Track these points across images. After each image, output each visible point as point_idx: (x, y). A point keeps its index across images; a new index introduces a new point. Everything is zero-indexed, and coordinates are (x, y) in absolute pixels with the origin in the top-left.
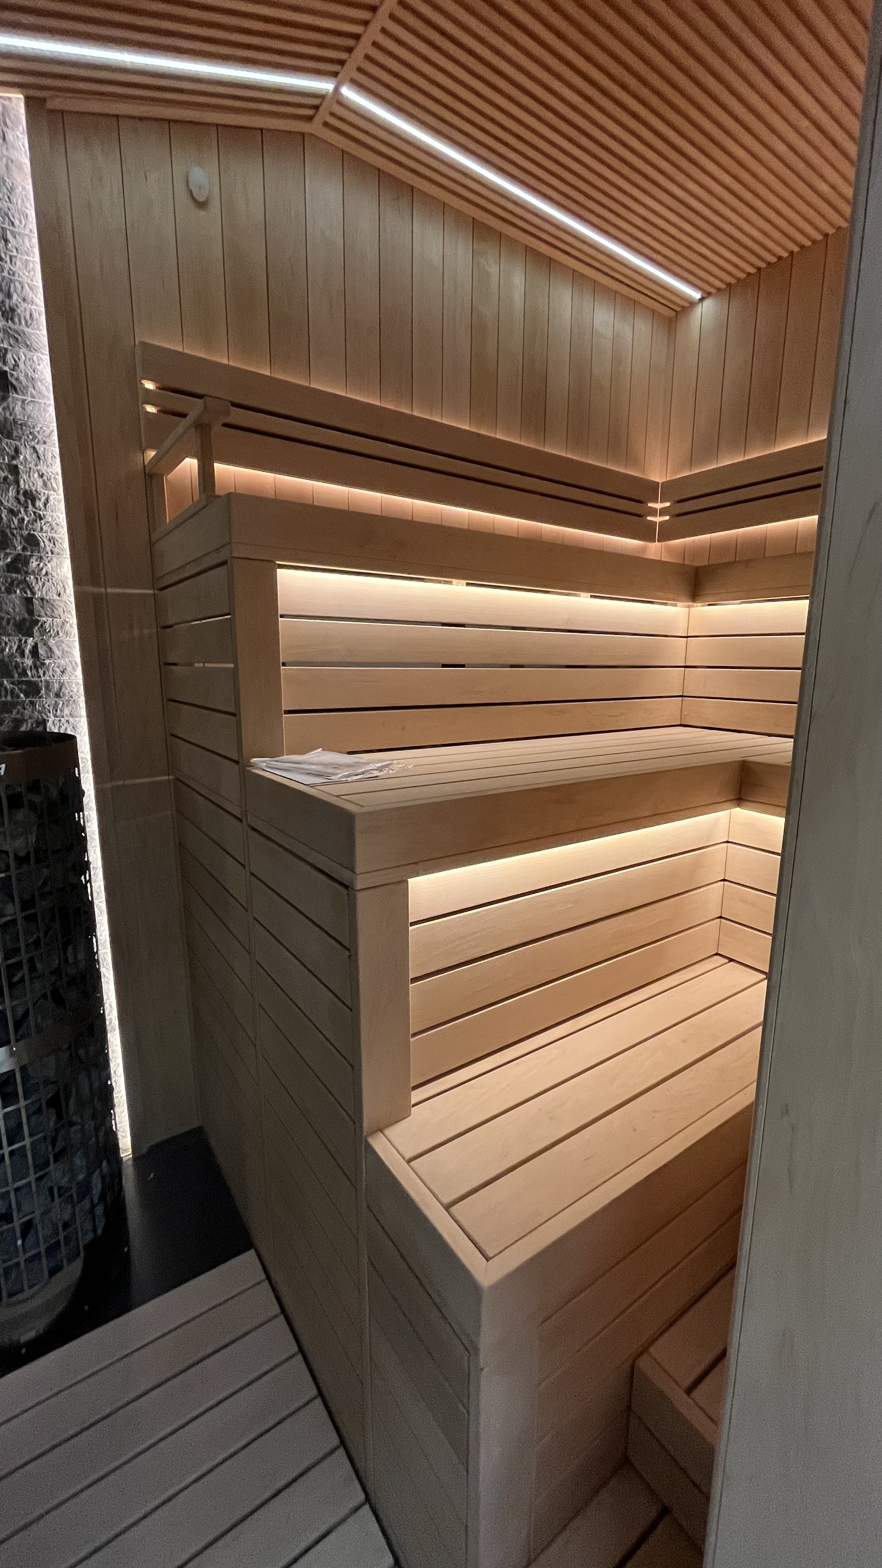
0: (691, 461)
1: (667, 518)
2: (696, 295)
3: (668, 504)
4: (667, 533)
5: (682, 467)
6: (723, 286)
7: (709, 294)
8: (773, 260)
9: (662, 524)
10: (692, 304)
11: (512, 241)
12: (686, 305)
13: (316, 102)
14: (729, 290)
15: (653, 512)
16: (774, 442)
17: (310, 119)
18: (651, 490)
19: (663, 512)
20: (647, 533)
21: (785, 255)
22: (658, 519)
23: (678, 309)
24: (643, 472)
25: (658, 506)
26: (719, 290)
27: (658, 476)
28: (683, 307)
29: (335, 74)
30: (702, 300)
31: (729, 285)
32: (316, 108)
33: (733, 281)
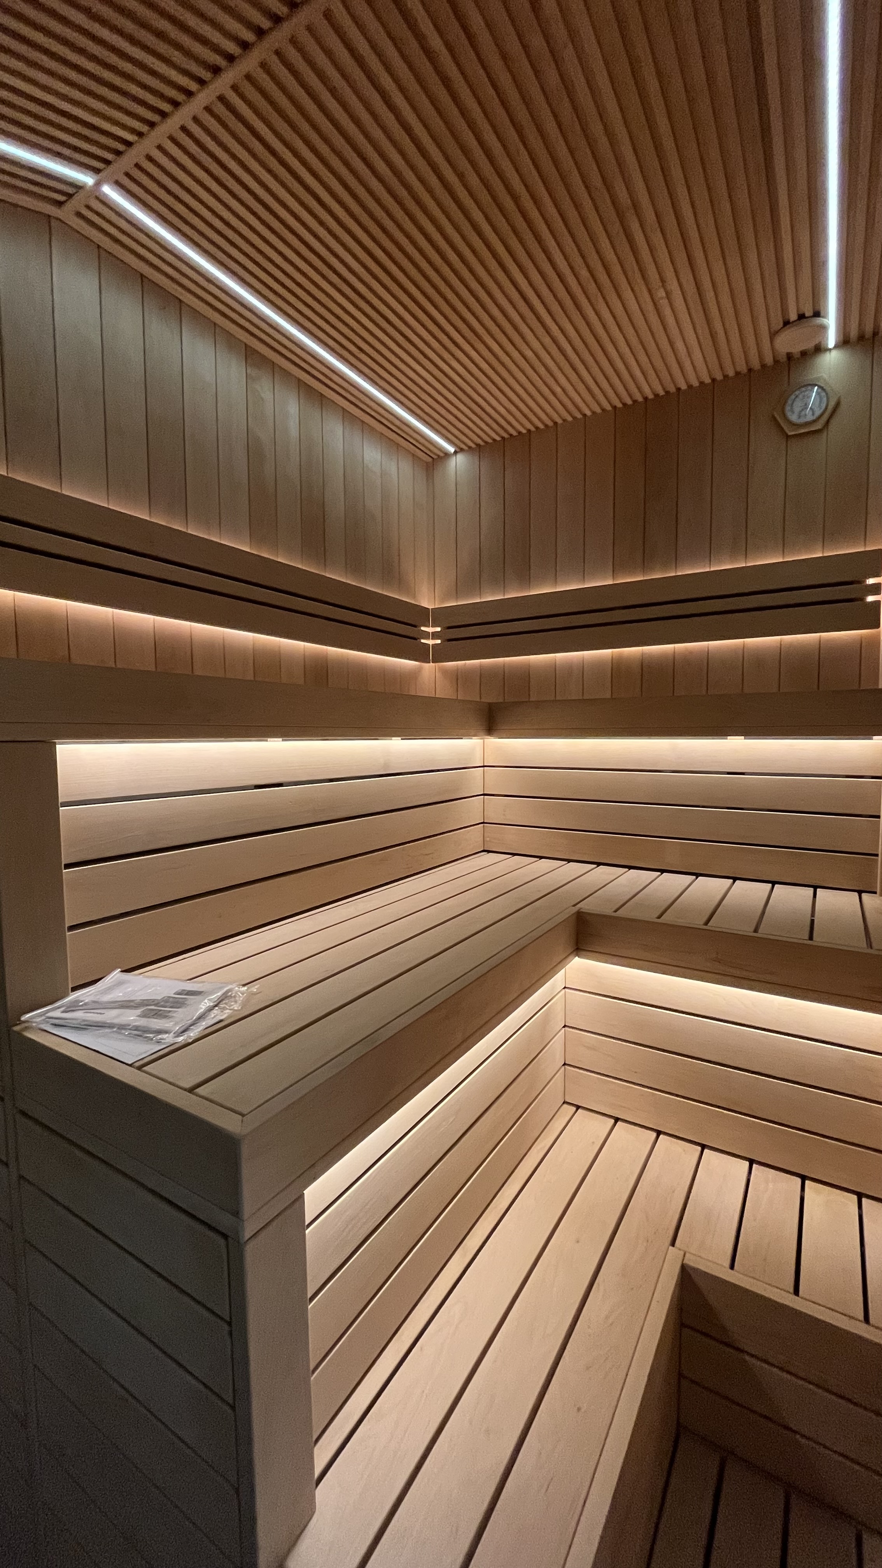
0: (457, 592)
1: (439, 641)
2: (451, 449)
3: (439, 629)
4: (439, 655)
5: (446, 597)
6: (473, 446)
7: (462, 450)
8: (515, 433)
9: (434, 646)
10: (447, 455)
11: (286, 373)
12: (442, 455)
13: (70, 190)
14: (479, 450)
15: (427, 635)
16: (529, 586)
17: (60, 204)
18: (423, 615)
19: (435, 635)
20: (422, 654)
21: (524, 431)
22: (431, 642)
23: (435, 457)
24: (414, 597)
25: (430, 630)
26: (470, 447)
27: (427, 603)
28: (439, 456)
29: (97, 171)
30: (456, 452)
31: (478, 445)
32: (70, 196)
33: (482, 443)
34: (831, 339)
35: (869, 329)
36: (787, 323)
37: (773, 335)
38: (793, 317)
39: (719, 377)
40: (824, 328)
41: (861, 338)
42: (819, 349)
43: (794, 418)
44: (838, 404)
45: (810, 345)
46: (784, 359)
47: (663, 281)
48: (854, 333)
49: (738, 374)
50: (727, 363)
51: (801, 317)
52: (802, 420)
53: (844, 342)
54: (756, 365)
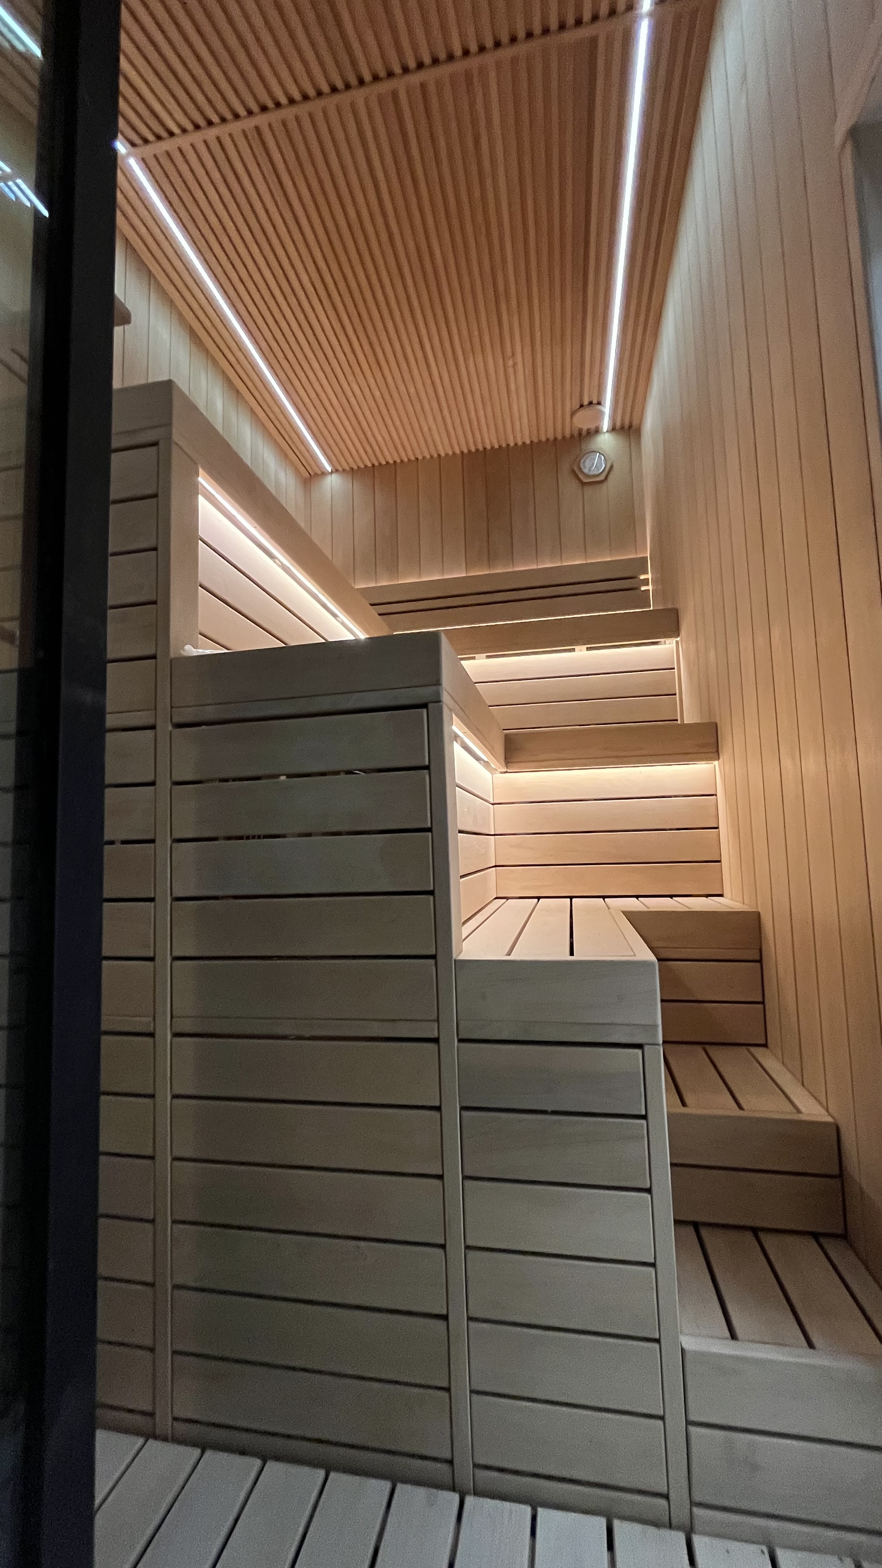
2: (329, 468)
6: (348, 468)
7: (337, 471)
8: (384, 463)
10: (324, 474)
12: (319, 472)
14: (353, 473)
21: (391, 462)
23: (312, 474)
26: (344, 470)
28: (316, 474)
29: (133, 144)
30: (333, 472)
31: (352, 469)
33: (355, 468)
34: (606, 425)
35: (627, 423)
36: (582, 406)
37: (573, 414)
38: (586, 402)
39: (536, 441)
40: (601, 414)
41: (622, 428)
42: (597, 431)
43: (586, 471)
44: (611, 467)
45: (592, 427)
46: (576, 434)
47: (513, 354)
48: (618, 424)
49: (548, 440)
50: (542, 432)
51: (591, 403)
52: (591, 473)
53: (613, 429)
54: (560, 437)
